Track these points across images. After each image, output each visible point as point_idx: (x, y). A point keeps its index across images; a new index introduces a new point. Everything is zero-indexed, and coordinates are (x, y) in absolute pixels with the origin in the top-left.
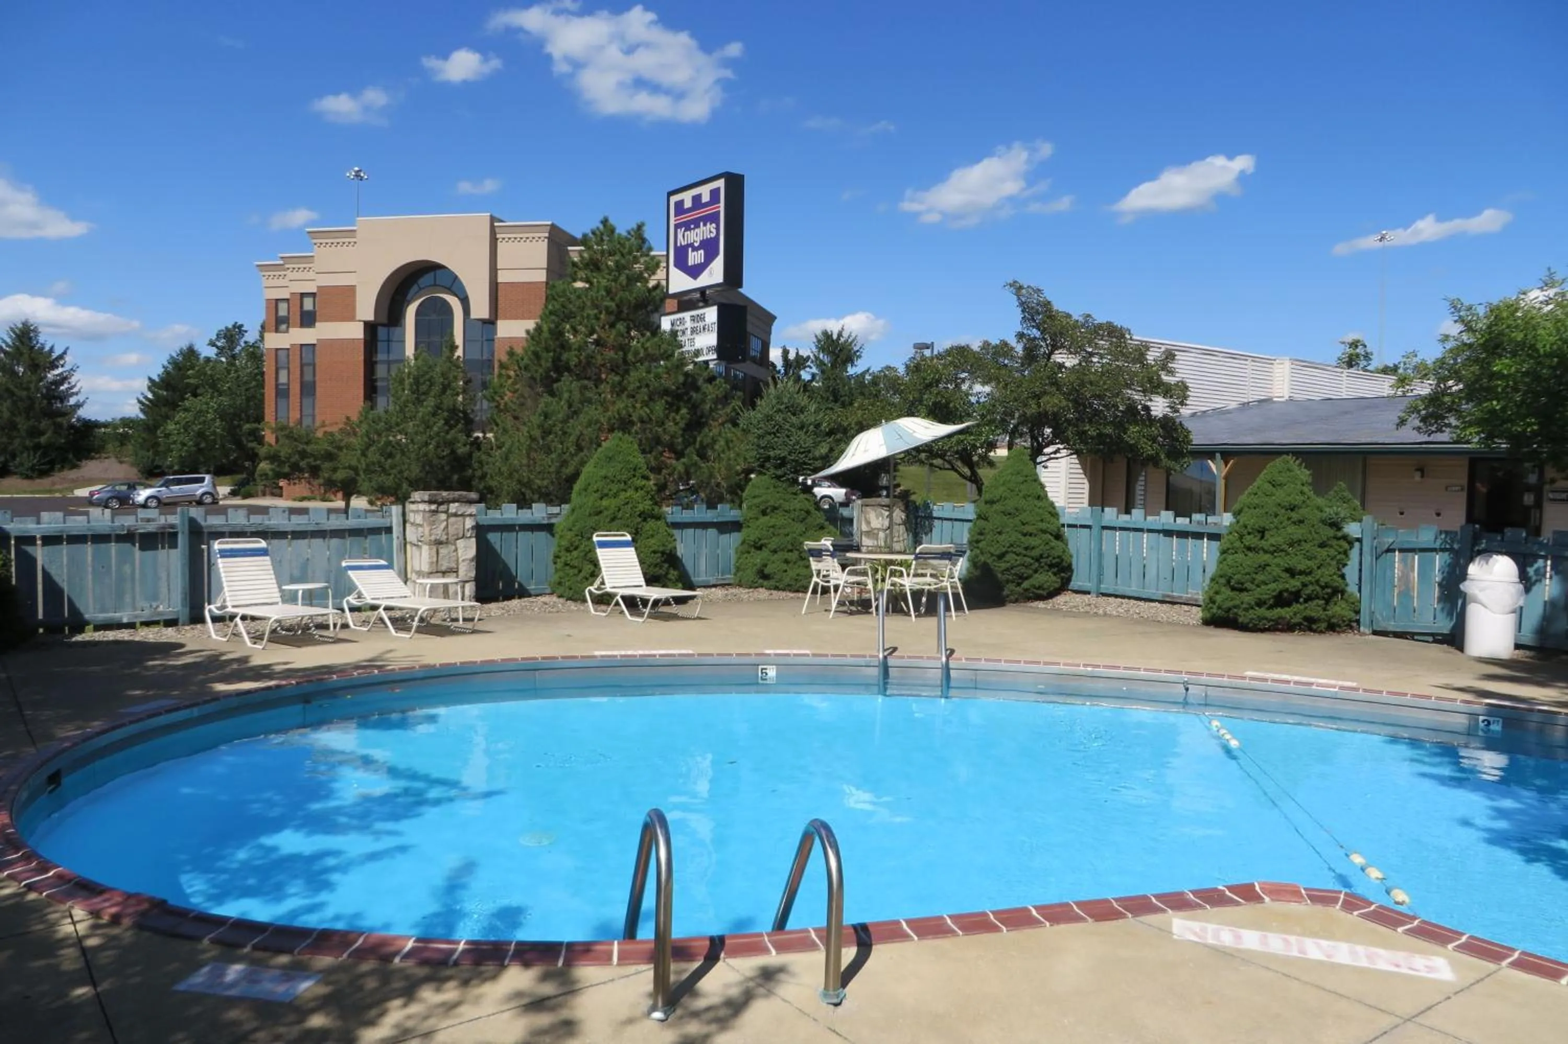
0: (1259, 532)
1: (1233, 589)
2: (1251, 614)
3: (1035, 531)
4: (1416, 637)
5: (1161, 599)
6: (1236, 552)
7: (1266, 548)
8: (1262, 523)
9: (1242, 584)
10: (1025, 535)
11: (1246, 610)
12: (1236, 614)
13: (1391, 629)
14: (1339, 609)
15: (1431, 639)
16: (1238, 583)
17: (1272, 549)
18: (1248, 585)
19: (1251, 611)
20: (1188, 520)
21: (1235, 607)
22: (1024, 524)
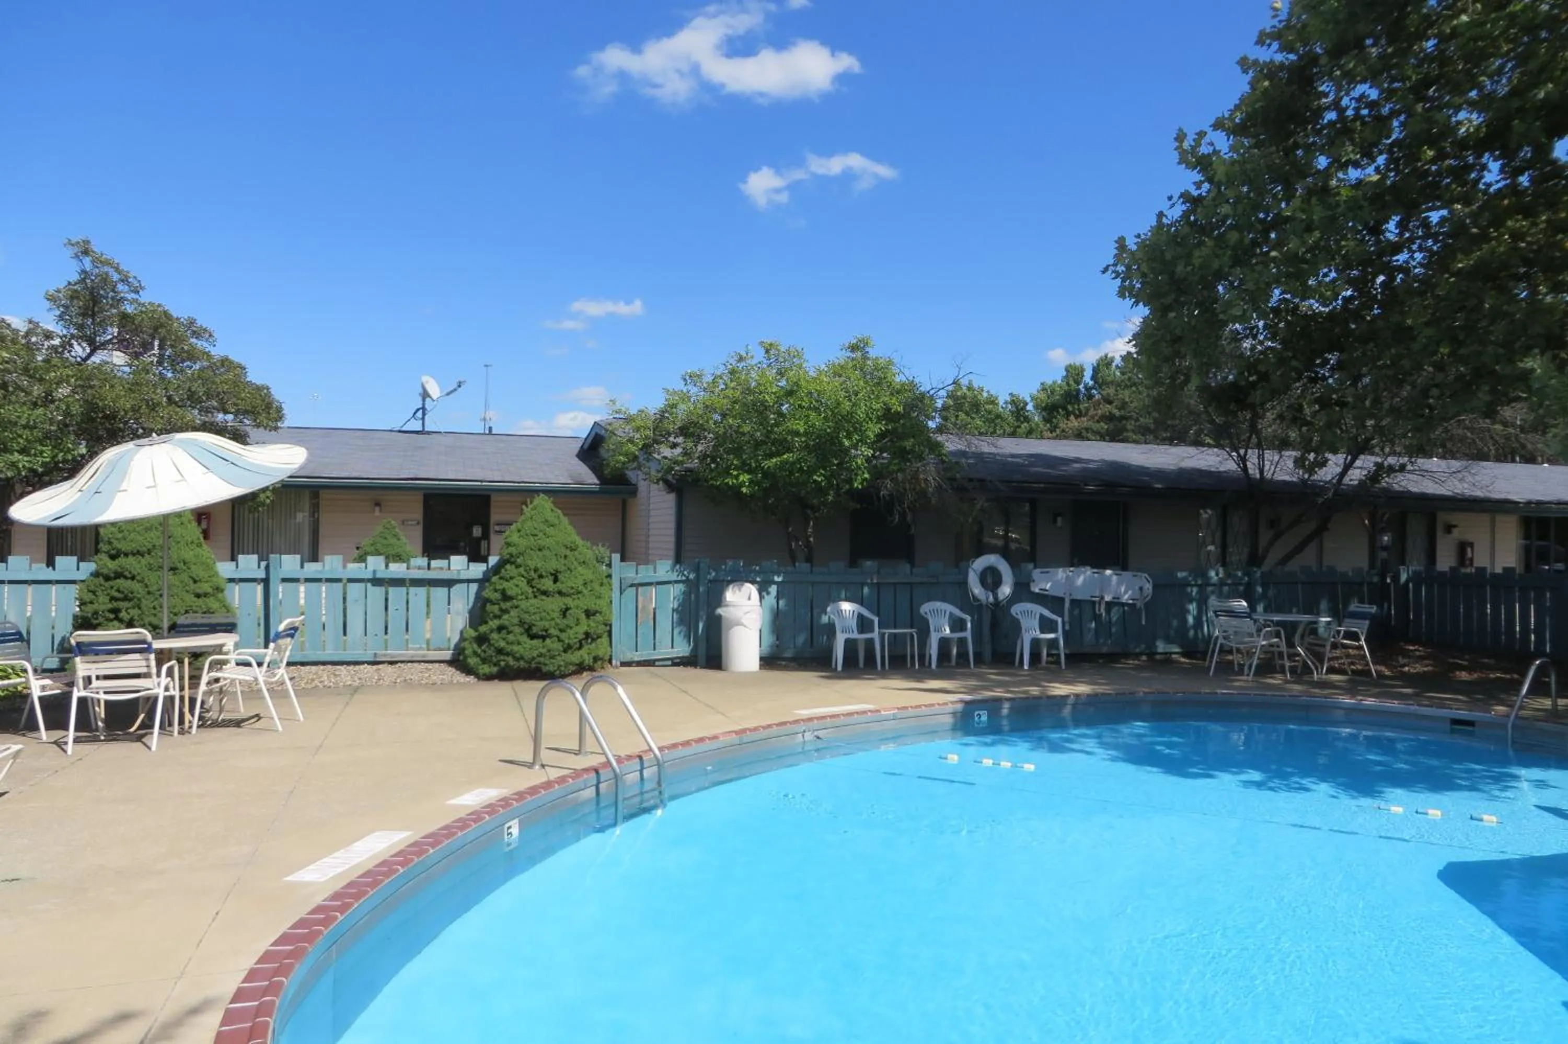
0: (552, 574)
1: (533, 637)
2: (559, 661)
3: (210, 590)
4: (657, 663)
5: (372, 659)
6: (527, 598)
7: (564, 591)
8: (553, 565)
9: (546, 631)
10: (198, 596)
11: (553, 657)
12: (539, 663)
13: (636, 659)
14: (601, 647)
15: (669, 663)
16: (542, 631)
17: (572, 591)
18: (553, 631)
19: (559, 658)
20: (405, 565)
21: (541, 655)
22: (195, 582)
